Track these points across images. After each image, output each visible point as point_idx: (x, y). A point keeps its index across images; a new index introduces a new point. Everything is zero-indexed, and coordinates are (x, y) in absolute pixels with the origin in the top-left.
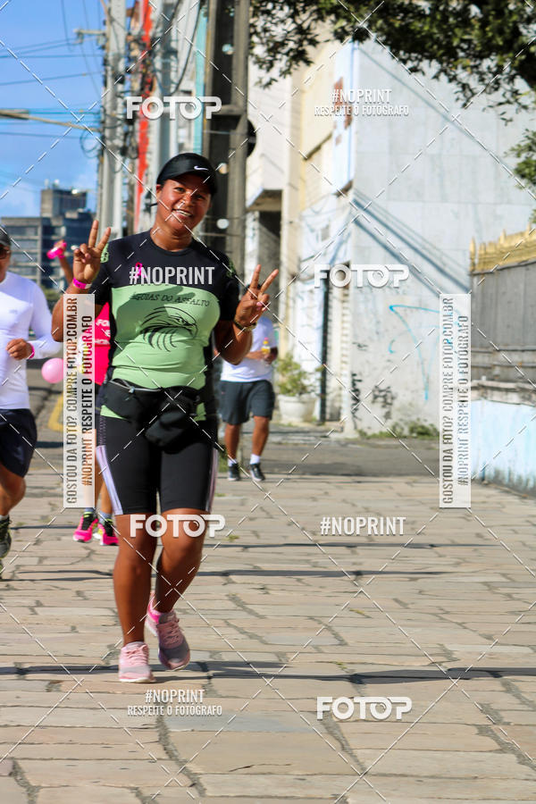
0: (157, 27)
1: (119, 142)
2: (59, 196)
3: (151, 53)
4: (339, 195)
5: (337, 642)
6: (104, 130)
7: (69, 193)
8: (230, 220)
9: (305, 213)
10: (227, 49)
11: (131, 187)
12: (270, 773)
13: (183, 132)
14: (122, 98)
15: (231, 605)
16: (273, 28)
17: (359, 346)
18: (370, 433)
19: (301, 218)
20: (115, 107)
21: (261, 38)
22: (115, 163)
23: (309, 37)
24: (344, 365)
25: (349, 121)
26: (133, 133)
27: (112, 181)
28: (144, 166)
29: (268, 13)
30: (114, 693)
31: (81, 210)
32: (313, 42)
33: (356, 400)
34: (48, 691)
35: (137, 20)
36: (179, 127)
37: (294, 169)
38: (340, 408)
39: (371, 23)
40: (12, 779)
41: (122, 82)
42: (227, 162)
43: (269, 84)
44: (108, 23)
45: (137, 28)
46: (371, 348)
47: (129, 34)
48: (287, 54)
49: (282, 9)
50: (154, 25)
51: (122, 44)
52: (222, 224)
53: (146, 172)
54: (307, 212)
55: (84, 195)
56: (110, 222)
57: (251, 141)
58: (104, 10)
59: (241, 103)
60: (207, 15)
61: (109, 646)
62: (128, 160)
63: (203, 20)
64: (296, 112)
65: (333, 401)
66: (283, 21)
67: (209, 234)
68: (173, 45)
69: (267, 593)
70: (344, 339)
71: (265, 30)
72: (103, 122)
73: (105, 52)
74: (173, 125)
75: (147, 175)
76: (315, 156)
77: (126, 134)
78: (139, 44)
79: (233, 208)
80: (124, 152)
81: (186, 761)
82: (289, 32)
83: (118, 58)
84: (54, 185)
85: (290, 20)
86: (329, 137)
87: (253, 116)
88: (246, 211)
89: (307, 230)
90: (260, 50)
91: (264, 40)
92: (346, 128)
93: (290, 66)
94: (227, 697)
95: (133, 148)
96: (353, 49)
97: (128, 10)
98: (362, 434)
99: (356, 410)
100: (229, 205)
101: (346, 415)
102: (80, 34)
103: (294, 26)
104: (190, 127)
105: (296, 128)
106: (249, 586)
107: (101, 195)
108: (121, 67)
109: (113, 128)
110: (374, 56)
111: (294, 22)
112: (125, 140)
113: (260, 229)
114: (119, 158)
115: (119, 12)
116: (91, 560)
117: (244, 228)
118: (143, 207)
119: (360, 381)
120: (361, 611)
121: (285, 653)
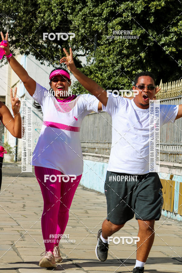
4: (21, 97)
5: (18, 225)
38: (21, 158)
65: (19, 155)
96: (25, 57)
110: (31, 59)
120: (25, 216)
121: (3, 228)
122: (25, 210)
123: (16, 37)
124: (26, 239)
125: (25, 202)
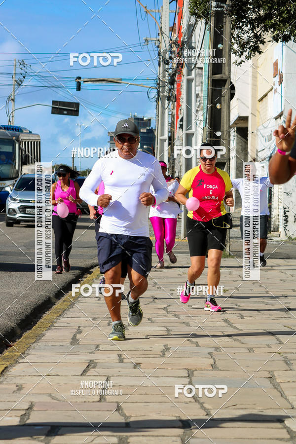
0: (185, 36)
1: (166, 94)
2: (137, 121)
3: (182, 49)
4: (276, 118)
5: (278, 342)
6: (159, 88)
7: (142, 119)
8: (223, 132)
9: (259, 128)
10: (220, 46)
11: (173, 116)
12: (245, 409)
13: (198, 88)
14: (167, 71)
15: (225, 324)
16: (242, 35)
17: (287, 194)
18: (293, 237)
19: (257, 130)
20: (164, 77)
21: (237, 41)
22: (165, 104)
23: (260, 39)
24: (280, 203)
25: (281, 82)
26: (173, 89)
27: (163, 114)
28: (179, 106)
29: (240, 28)
30: (167, 369)
31: (148, 128)
32: (263, 42)
33: (286, 221)
34: (134, 368)
35: (175, 33)
36: (196, 86)
37: (254, 106)
38: (278, 225)
39: (292, 32)
40: (117, 412)
41: (168, 64)
42: (220, 103)
43: (241, 63)
44: (160, 34)
45: (175, 36)
46: (293, 195)
47: (171, 40)
48: (250, 48)
49: (247, 26)
50: (183, 35)
51: (167, 45)
52: (218, 134)
53: (180, 108)
54: (261, 127)
55: (150, 120)
56: (162, 134)
57: (232, 92)
58: (158, 28)
59: (227, 73)
60: (210, 29)
61: (164, 346)
62: (171, 103)
63: (207, 32)
64: (255, 77)
65: (275, 221)
66: (247, 32)
67: (212, 139)
68: (193, 45)
69: (243, 318)
70: (280, 190)
71: (238, 37)
72: (159, 84)
73: (159, 49)
74: (193, 84)
75: (180, 110)
76: (264, 99)
77: (170, 90)
78: (176, 45)
79: (223, 126)
80: (169, 99)
81: (203, 403)
82: (250, 37)
83: (165, 52)
84: (134, 116)
85: (251, 31)
86: (271, 90)
87: (233, 79)
88: (230, 127)
89: (260, 136)
90: (235, 47)
91: (238, 42)
92: (279, 85)
93: (251, 54)
94: (224, 370)
95: (173, 97)
96: (283, 45)
97: (170, 28)
98: (290, 238)
99: (286, 226)
100: (222, 124)
101: (281, 229)
102: (146, 40)
103: (253, 34)
104: (202, 85)
105: (255, 85)
106: (234, 315)
107: (158, 120)
108: (167, 56)
109: (164, 87)
110: (293, 49)
111: (253, 32)
112: (169, 93)
113: (237, 136)
114: (167, 102)
115: (166, 29)
116: (155, 302)
117: (229, 136)
118: (178, 126)
119: (288, 211)
120: (290, 326)
121: (252, 348)
122: (289, 317)
123: (265, 10)
124: (294, 367)
125: (290, 303)
